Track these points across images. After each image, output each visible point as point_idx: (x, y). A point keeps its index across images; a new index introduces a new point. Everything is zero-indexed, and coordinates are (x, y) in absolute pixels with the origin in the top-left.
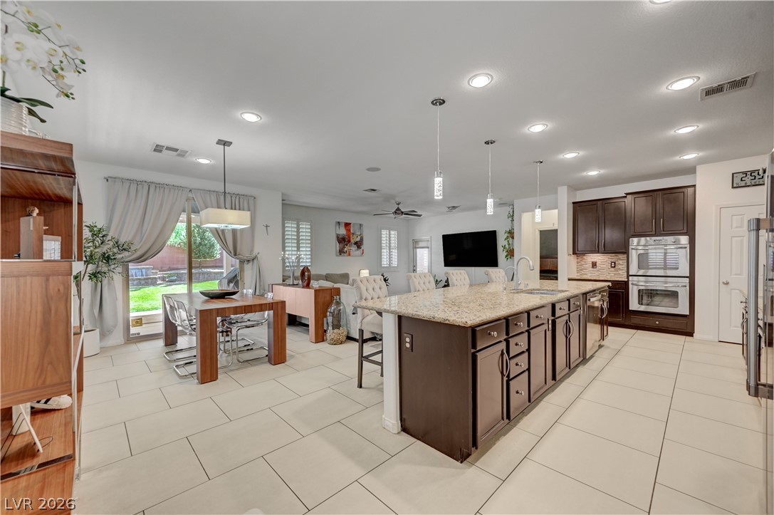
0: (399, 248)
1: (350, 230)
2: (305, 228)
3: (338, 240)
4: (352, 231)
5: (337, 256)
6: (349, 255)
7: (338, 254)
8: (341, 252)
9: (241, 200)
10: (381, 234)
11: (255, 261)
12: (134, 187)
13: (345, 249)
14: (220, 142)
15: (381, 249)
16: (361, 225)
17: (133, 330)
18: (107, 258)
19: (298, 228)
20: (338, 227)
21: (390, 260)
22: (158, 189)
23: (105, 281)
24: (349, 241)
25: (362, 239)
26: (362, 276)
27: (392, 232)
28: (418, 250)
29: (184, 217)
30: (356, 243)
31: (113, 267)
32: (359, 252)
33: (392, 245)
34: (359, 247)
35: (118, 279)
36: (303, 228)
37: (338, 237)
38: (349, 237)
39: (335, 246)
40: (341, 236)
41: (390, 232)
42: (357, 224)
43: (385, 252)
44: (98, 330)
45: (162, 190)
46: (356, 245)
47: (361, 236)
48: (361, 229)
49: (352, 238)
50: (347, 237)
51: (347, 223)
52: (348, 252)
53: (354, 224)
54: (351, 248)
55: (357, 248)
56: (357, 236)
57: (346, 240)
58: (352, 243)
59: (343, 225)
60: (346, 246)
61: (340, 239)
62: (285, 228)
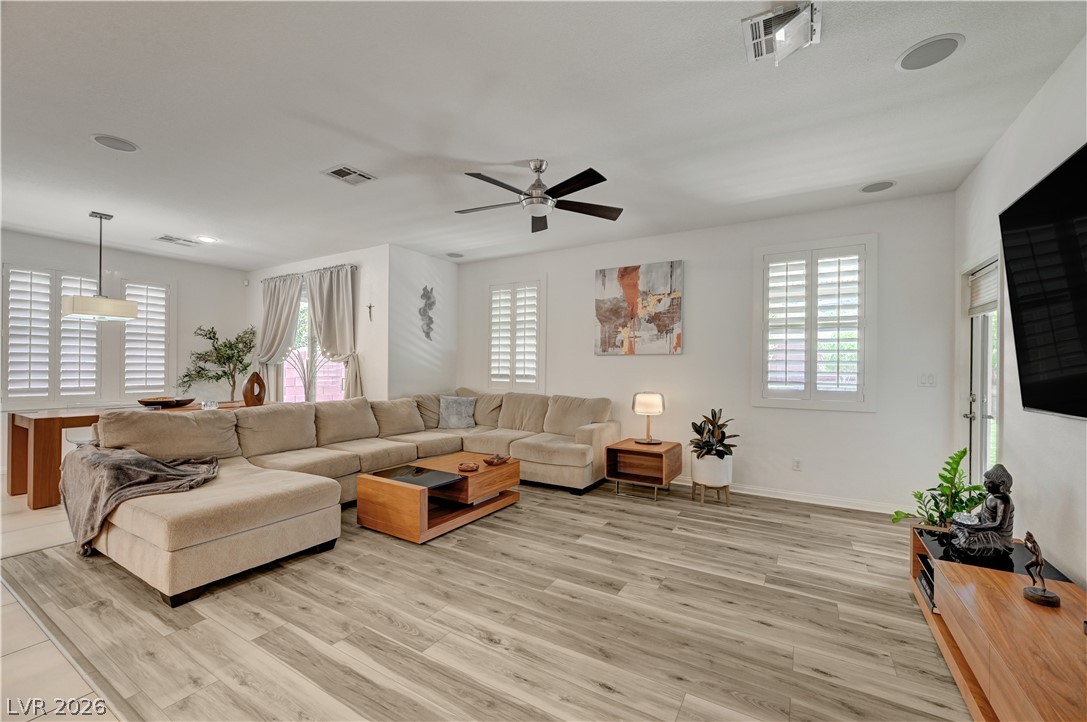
1: (635, 286)
2: (528, 297)
3: (599, 315)
4: (641, 287)
5: (595, 355)
6: (631, 351)
7: (599, 350)
8: (607, 344)
13: (619, 337)
16: (674, 265)
19: (514, 300)
20: (599, 283)
24: (632, 316)
25: (676, 305)
26: (639, 410)
27: (829, 265)
30: (654, 319)
32: (665, 343)
34: (664, 329)
36: (522, 299)
37: (598, 308)
38: (633, 306)
39: (595, 331)
40: (608, 305)
41: (813, 266)
42: (660, 265)
43: (783, 341)
46: (652, 325)
47: (672, 296)
48: (674, 277)
49: (640, 306)
50: (625, 305)
51: (626, 269)
52: (626, 344)
53: (650, 267)
54: (637, 333)
55: (656, 332)
56: (660, 297)
57: (623, 313)
58: (639, 320)
59: (616, 274)
60: (620, 329)
61: (605, 312)
62: (491, 304)
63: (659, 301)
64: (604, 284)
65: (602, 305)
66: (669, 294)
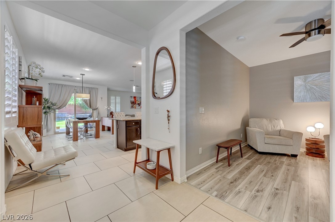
1: (136, 99)
2: (118, 99)
4: (137, 100)
6: (135, 108)
8: (132, 107)
9: (93, 90)
11: (97, 109)
12: (57, 86)
14: (81, 74)
17: (57, 130)
18: (49, 108)
19: (116, 98)
20: (131, 98)
22: (65, 87)
23: (48, 115)
24: (135, 103)
25: (141, 102)
29: (73, 94)
30: (138, 104)
31: (51, 110)
32: (140, 107)
34: (139, 105)
35: (52, 114)
36: (117, 99)
37: (131, 102)
38: (135, 102)
39: (131, 105)
42: (139, 97)
44: (46, 129)
45: (66, 87)
48: (140, 99)
51: (135, 97)
53: (137, 97)
54: (136, 106)
56: (139, 101)
59: (133, 97)
60: (134, 105)
62: (110, 98)
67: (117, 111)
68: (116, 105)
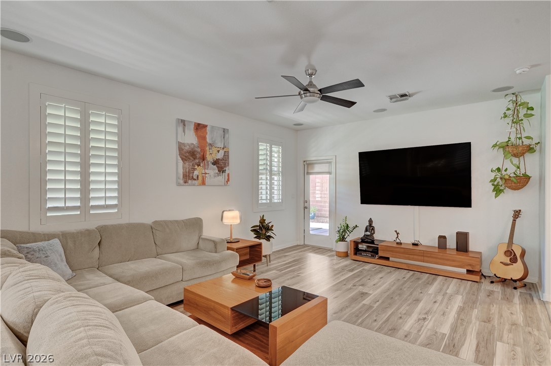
0: (284, 173)
1: (204, 138)
3: (181, 154)
4: (209, 140)
5: (179, 185)
6: (203, 183)
7: (182, 182)
8: (188, 177)
10: (258, 150)
13: (196, 173)
15: (258, 174)
16: (225, 131)
19: (85, 122)
20: (180, 129)
21: (271, 193)
24: (203, 158)
25: (226, 155)
26: (225, 221)
27: (275, 149)
28: (311, 177)
30: (215, 163)
32: (221, 179)
33: (275, 169)
34: (221, 170)
37: (180, 149)
38: (204, 151)
40: (187, 148)
41: (271, 147)
42: (218, 128)
43: (263, 179)
46: (215, 166)
47: (225, 150)
48: (225, 138)
49: (208, 153)
50: (199, 150)
51: (199, 124)
52: (200, 178)
53: (213, 127)
54: (207, 171)
55: (217, 171)
56: (219, 149)
57: (198, 156)
58: (208, 162)
59: (192, 127)
60: (196, 167)
61: (186, 153)
62: (43, 116)
63: (218, 151)
64: (184, 131)
65: (183, 147)
66: (223, 148)
67: (92, 203)
68: (85, 165)
